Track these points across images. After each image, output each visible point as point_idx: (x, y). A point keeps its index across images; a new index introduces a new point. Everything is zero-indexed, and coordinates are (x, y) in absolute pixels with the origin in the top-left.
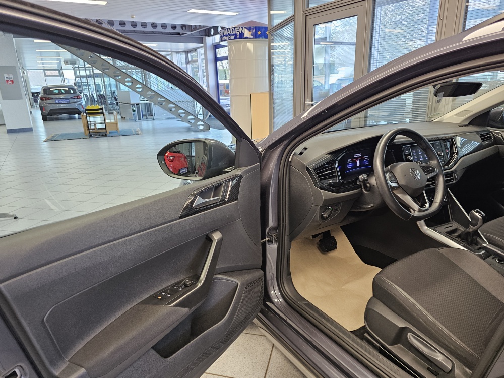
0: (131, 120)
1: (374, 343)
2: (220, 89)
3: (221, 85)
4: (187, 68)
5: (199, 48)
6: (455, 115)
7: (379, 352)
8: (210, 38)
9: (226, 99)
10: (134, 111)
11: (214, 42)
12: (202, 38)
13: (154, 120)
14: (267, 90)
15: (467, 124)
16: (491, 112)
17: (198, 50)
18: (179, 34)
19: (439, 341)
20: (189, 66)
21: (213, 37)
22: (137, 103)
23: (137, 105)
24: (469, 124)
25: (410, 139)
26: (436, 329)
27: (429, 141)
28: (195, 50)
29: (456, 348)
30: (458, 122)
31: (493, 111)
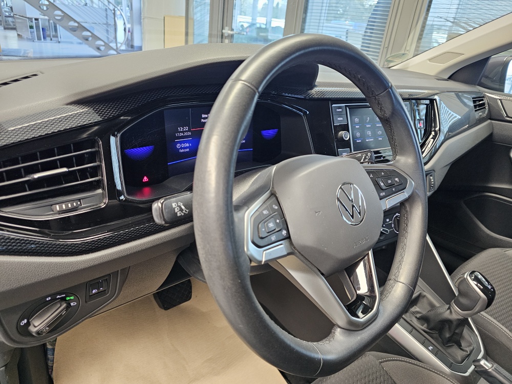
0: (28, 39)
6: (430, 60)
10: (31, 27)
13: (59, 42)
14: (184, 14)
15: (446, 77)
16: (491, 61)
22: (36, 17)
23: (36, 19)
24: (450, 78)
25: (357, 90)
27: (404, 99)
30: (433, 73)
31: (495, 59)
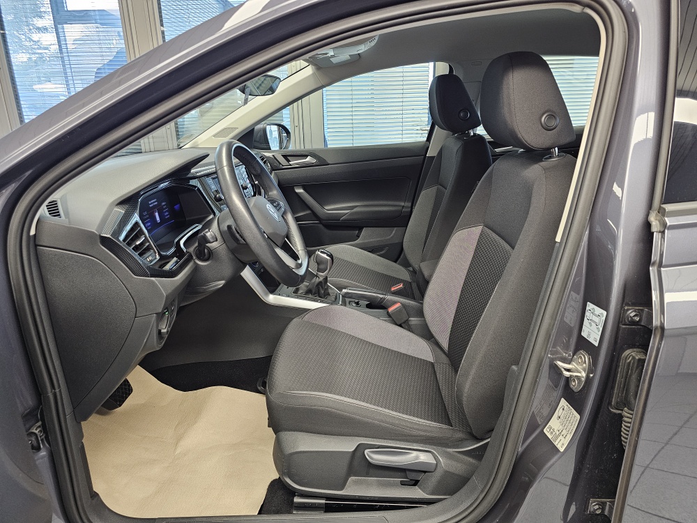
1: (315, 504)
6: (214, 136)
7: (326, 512)
16: (255, 129)
19: (405, 436)
26: (397, 422)
29: (425, 431)
31: (258, 127)
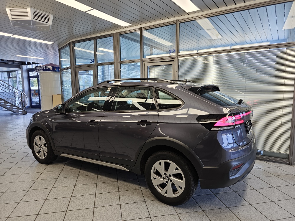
2: (31, 92)
3: (32, 91)
4: (9, 80)
5: (17, 70)
8: (25, 66)
9: (35, 98)
11: (27, 68)
12: (20, 66)
17: (17, 71)
18: (5, 63)
20: (10, 79)
21: (27, 66)
28: (15, 71)
